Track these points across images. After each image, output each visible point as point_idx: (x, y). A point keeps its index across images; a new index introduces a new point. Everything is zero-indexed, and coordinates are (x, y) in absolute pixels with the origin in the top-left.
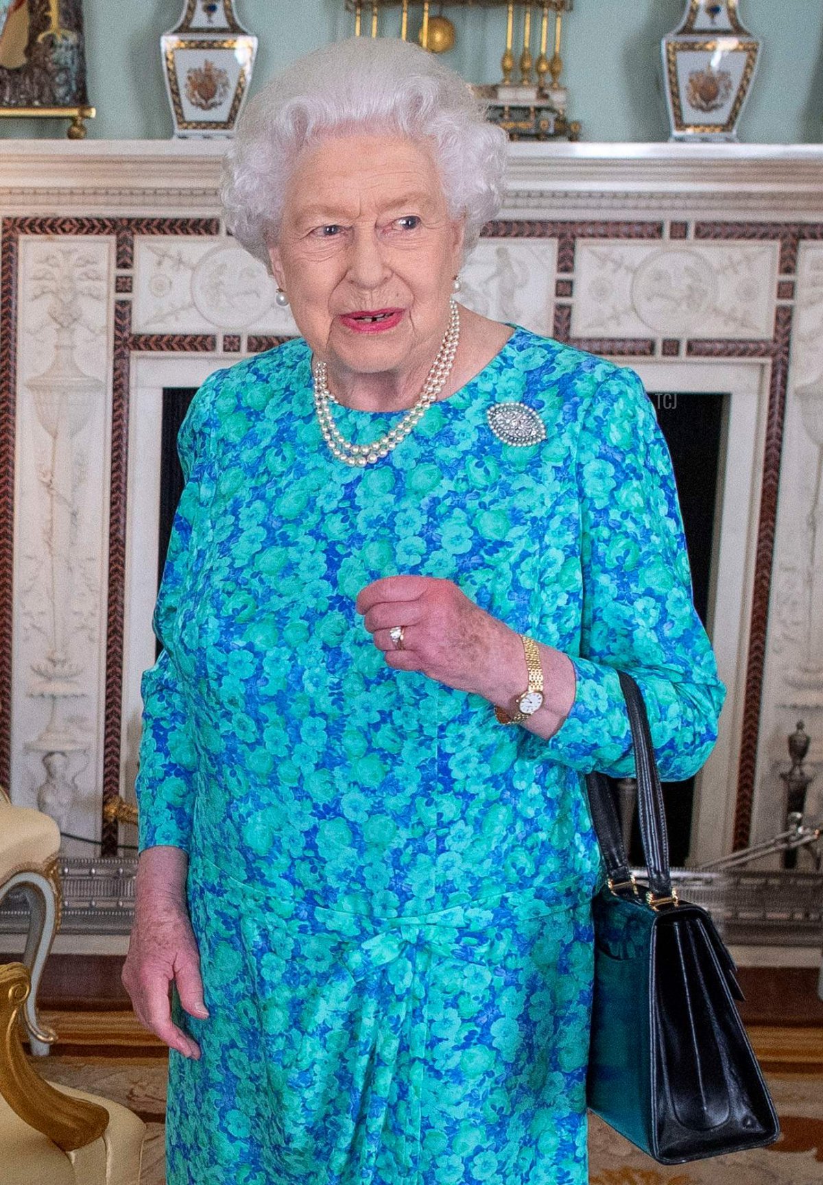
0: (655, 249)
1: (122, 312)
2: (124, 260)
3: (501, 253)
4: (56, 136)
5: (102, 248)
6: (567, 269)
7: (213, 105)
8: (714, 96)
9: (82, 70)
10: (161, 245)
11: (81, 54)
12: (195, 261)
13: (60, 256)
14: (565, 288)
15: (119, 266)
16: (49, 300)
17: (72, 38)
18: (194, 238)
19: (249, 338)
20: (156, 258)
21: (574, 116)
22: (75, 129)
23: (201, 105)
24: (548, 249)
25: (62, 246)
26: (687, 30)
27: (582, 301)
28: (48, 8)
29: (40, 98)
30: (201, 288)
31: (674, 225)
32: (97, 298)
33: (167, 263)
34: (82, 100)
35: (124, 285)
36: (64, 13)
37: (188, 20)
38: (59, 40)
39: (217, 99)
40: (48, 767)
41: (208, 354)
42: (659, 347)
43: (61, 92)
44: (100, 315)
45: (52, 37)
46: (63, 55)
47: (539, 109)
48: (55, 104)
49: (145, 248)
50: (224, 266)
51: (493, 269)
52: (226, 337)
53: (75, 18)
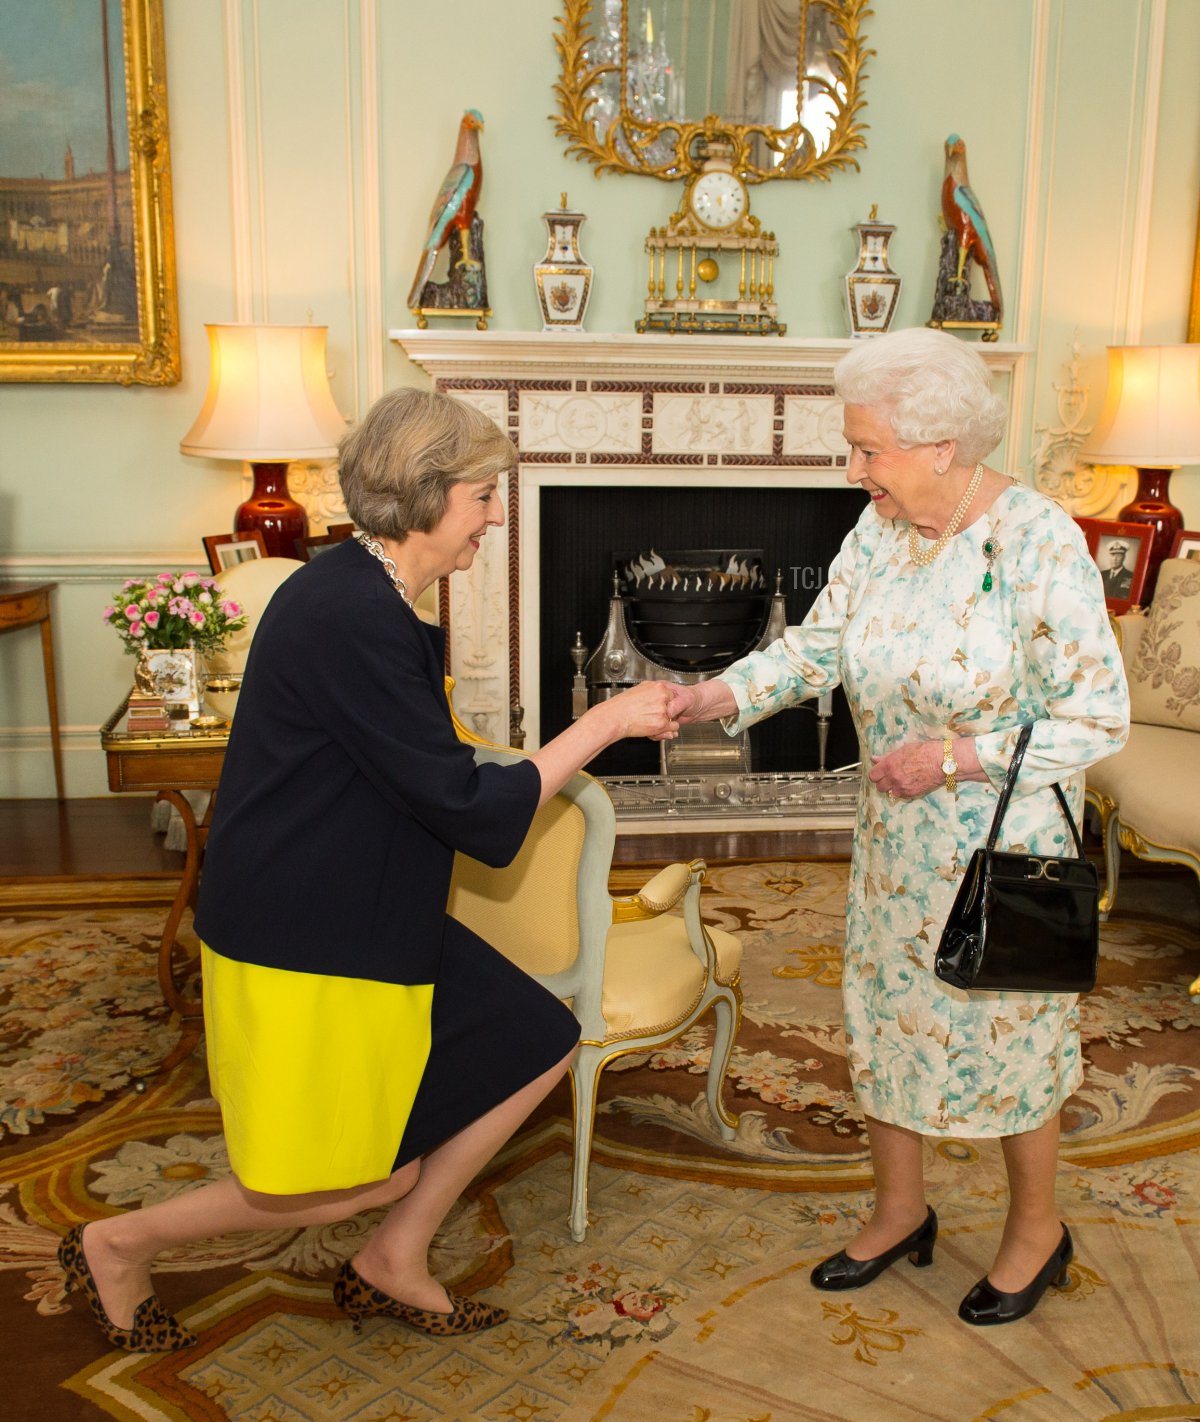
0: (832, 402)
2: (513, 406)
3: (742, 404)
4: (469, 327)
5: (499, 398)
6: (780, 414)
7: (567, 310)
8: (876, 311)
9: (484, 287)
10: (536, 397)
11: (483, 276)
12: (557, 408)
14: (779, 425)
15: (510, 410)
17: (477, 266)
18: (556, 392)
20: (533, 405)
21: (781, 321)
22: (481, 324)
23: (559, 309)
24: (768, 401)
25: (475, 397)
26: (860, 270)
27: (788, 433)
28: (461, 247)
29: (458, 303)
30: (562, 424)
33: (540, 407)
34: (484, 304)
35: (513, 421)
36: (473, 251)
37: (551, 256)
38: (469, 267)
39: (569, 306)
40: (475, 722)
41: (567, 465)
42: (834, 461)
43: (470, 300)
46: (471, 277)
47: (761, 316)
48: (467, 306)
49: (526, 398)
50: (575, 410)
51: (737, 414)
52: (577, 454)
53: (479, 254)
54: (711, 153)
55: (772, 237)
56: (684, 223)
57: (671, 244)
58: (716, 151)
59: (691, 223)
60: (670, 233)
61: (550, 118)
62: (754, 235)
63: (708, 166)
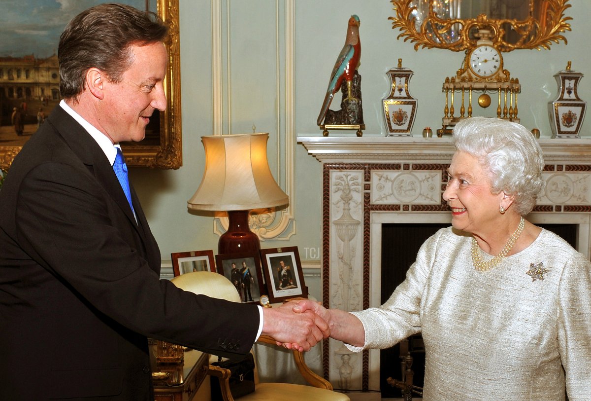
0: (552, 174)
1: (367, 197)
2: (367, 178)
5: (359, 174)
7: (402, 124)
9: (361, 112)
10: (380, 173)
11: (360, 106)
12: (392, 179)
13: (344, 177)
15: (365, 181)
16: (340, 193)
18: (392, 170)
19: (412, 206)
20: (379, 178)
23: (397, 124)
25: (345, 173)
28: (347, 90)
30: (395, 188)
31: (558, 166)
32: (358, 192)
33: (383, 179)
34: (361, 122)
35: (367, 187)
38: (350, 102)
39: (403, 122)
42: (554, 208)
44: (359, 198)
45: (348, 100)
48: (349, 124)
49: (375, 175)
50: (403, 180)
52: (404, 205)
54: (481, 35)
55: (517, 81)
56: (466, 74)
57: (457, 86)
58: (483, 34)
59: (469, 74)
60: (457, 80)
61: (390, 18)
62: (506, 80)
63: (479, 43)
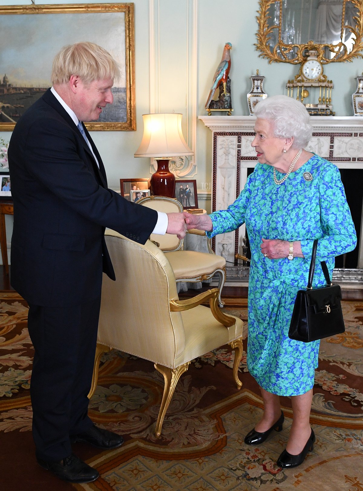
0: (350, 139)
1: (239, 152)
2: (239, 141)
3: (318, 139)
4: (225, 115)
5: (235, 138)
6: (332, 143)
8: (362, 107)
9: (231, 101)
10: (247, 138)
11: (230, 98)
13: (226, 140)
14: (332, 147)
15: (238, 142)
16: (223, 150)
17: (229, 94)
20: (246, 141)
21: (333, 111)
22: (229, 114)
24: (328, 139)
25: (226, 138)
26: (358, 93)
27: (335, 150)
28: (223, 88)
29: (222, 107)
31: (355, 134)
32: (234, 149)
33: (248, 141)
34: (230, 107)
35: (239, 146)
36: (227, 89)
37: (253, 91)
38: (226, 95)
41: (257, 161)
42: (351, 159)
43: (226, 106)
44: (234, 153)
45: (224, 94)
46: (227, 98)
47: (326, 109)
48: (225, 108)
49: (243, 138)
51: (317, 143)
53: (229, 90)
54: (310, 54)
55: (331, 82)
56: (300, 78)
57: (295, 85)
58: (312, 53)
59: (302, 78)
60: (295, 82)
61: (254, 45)
62: (323, 81)
63: (309, 58)
